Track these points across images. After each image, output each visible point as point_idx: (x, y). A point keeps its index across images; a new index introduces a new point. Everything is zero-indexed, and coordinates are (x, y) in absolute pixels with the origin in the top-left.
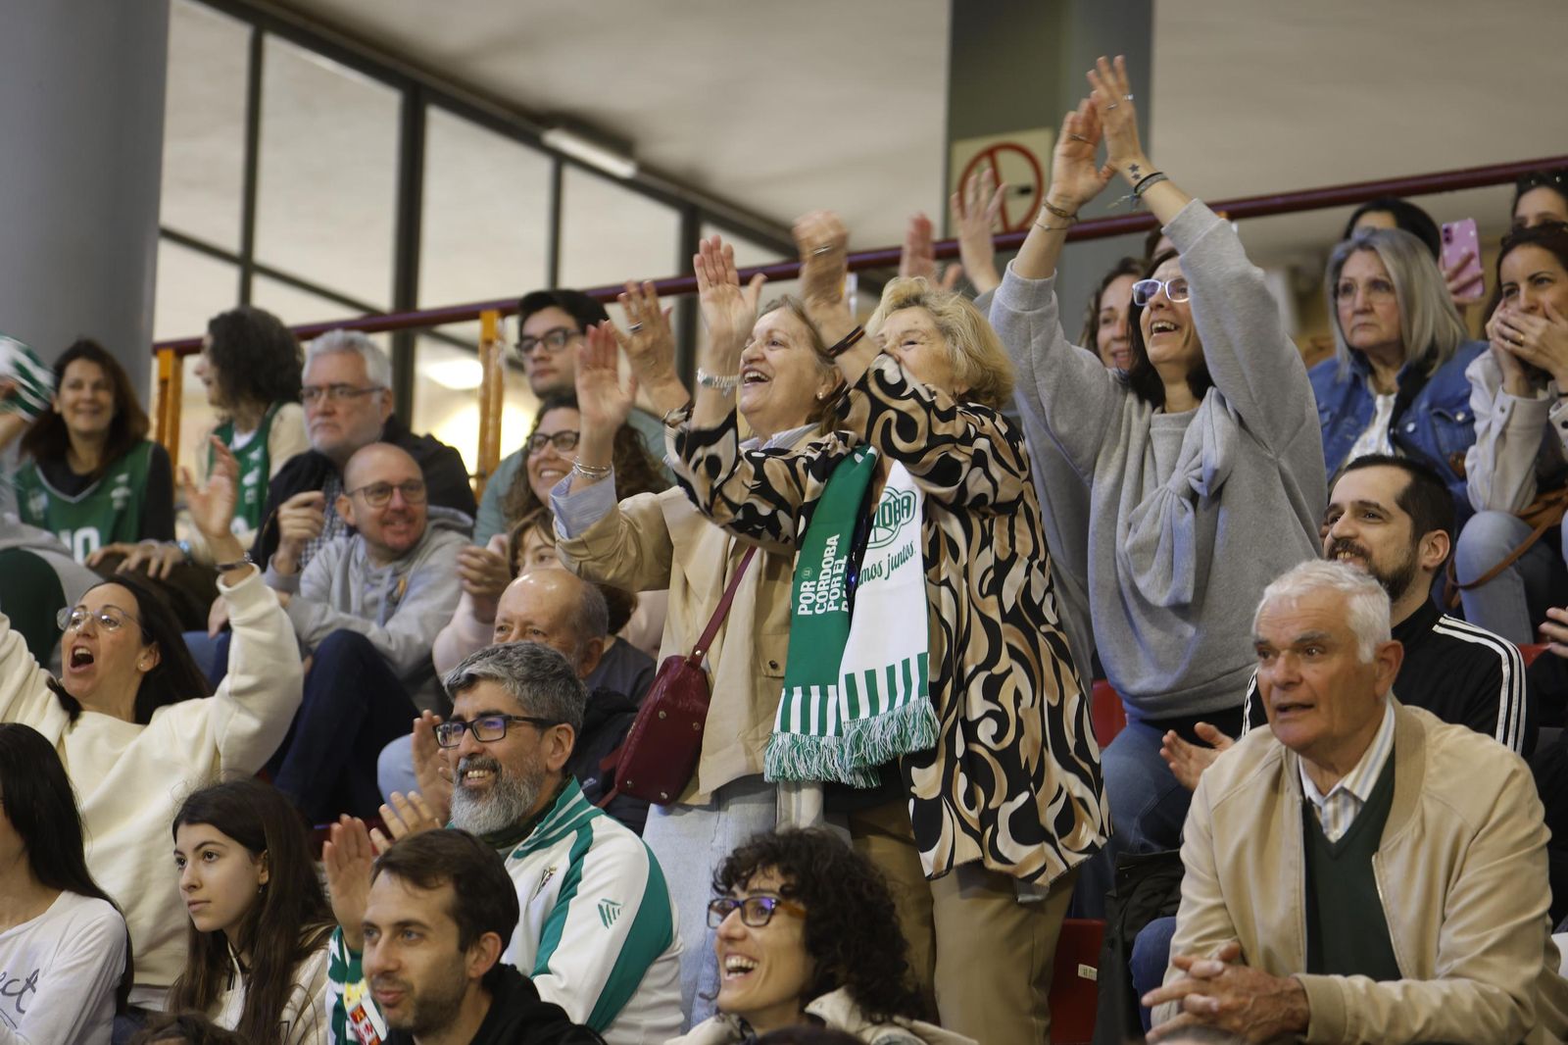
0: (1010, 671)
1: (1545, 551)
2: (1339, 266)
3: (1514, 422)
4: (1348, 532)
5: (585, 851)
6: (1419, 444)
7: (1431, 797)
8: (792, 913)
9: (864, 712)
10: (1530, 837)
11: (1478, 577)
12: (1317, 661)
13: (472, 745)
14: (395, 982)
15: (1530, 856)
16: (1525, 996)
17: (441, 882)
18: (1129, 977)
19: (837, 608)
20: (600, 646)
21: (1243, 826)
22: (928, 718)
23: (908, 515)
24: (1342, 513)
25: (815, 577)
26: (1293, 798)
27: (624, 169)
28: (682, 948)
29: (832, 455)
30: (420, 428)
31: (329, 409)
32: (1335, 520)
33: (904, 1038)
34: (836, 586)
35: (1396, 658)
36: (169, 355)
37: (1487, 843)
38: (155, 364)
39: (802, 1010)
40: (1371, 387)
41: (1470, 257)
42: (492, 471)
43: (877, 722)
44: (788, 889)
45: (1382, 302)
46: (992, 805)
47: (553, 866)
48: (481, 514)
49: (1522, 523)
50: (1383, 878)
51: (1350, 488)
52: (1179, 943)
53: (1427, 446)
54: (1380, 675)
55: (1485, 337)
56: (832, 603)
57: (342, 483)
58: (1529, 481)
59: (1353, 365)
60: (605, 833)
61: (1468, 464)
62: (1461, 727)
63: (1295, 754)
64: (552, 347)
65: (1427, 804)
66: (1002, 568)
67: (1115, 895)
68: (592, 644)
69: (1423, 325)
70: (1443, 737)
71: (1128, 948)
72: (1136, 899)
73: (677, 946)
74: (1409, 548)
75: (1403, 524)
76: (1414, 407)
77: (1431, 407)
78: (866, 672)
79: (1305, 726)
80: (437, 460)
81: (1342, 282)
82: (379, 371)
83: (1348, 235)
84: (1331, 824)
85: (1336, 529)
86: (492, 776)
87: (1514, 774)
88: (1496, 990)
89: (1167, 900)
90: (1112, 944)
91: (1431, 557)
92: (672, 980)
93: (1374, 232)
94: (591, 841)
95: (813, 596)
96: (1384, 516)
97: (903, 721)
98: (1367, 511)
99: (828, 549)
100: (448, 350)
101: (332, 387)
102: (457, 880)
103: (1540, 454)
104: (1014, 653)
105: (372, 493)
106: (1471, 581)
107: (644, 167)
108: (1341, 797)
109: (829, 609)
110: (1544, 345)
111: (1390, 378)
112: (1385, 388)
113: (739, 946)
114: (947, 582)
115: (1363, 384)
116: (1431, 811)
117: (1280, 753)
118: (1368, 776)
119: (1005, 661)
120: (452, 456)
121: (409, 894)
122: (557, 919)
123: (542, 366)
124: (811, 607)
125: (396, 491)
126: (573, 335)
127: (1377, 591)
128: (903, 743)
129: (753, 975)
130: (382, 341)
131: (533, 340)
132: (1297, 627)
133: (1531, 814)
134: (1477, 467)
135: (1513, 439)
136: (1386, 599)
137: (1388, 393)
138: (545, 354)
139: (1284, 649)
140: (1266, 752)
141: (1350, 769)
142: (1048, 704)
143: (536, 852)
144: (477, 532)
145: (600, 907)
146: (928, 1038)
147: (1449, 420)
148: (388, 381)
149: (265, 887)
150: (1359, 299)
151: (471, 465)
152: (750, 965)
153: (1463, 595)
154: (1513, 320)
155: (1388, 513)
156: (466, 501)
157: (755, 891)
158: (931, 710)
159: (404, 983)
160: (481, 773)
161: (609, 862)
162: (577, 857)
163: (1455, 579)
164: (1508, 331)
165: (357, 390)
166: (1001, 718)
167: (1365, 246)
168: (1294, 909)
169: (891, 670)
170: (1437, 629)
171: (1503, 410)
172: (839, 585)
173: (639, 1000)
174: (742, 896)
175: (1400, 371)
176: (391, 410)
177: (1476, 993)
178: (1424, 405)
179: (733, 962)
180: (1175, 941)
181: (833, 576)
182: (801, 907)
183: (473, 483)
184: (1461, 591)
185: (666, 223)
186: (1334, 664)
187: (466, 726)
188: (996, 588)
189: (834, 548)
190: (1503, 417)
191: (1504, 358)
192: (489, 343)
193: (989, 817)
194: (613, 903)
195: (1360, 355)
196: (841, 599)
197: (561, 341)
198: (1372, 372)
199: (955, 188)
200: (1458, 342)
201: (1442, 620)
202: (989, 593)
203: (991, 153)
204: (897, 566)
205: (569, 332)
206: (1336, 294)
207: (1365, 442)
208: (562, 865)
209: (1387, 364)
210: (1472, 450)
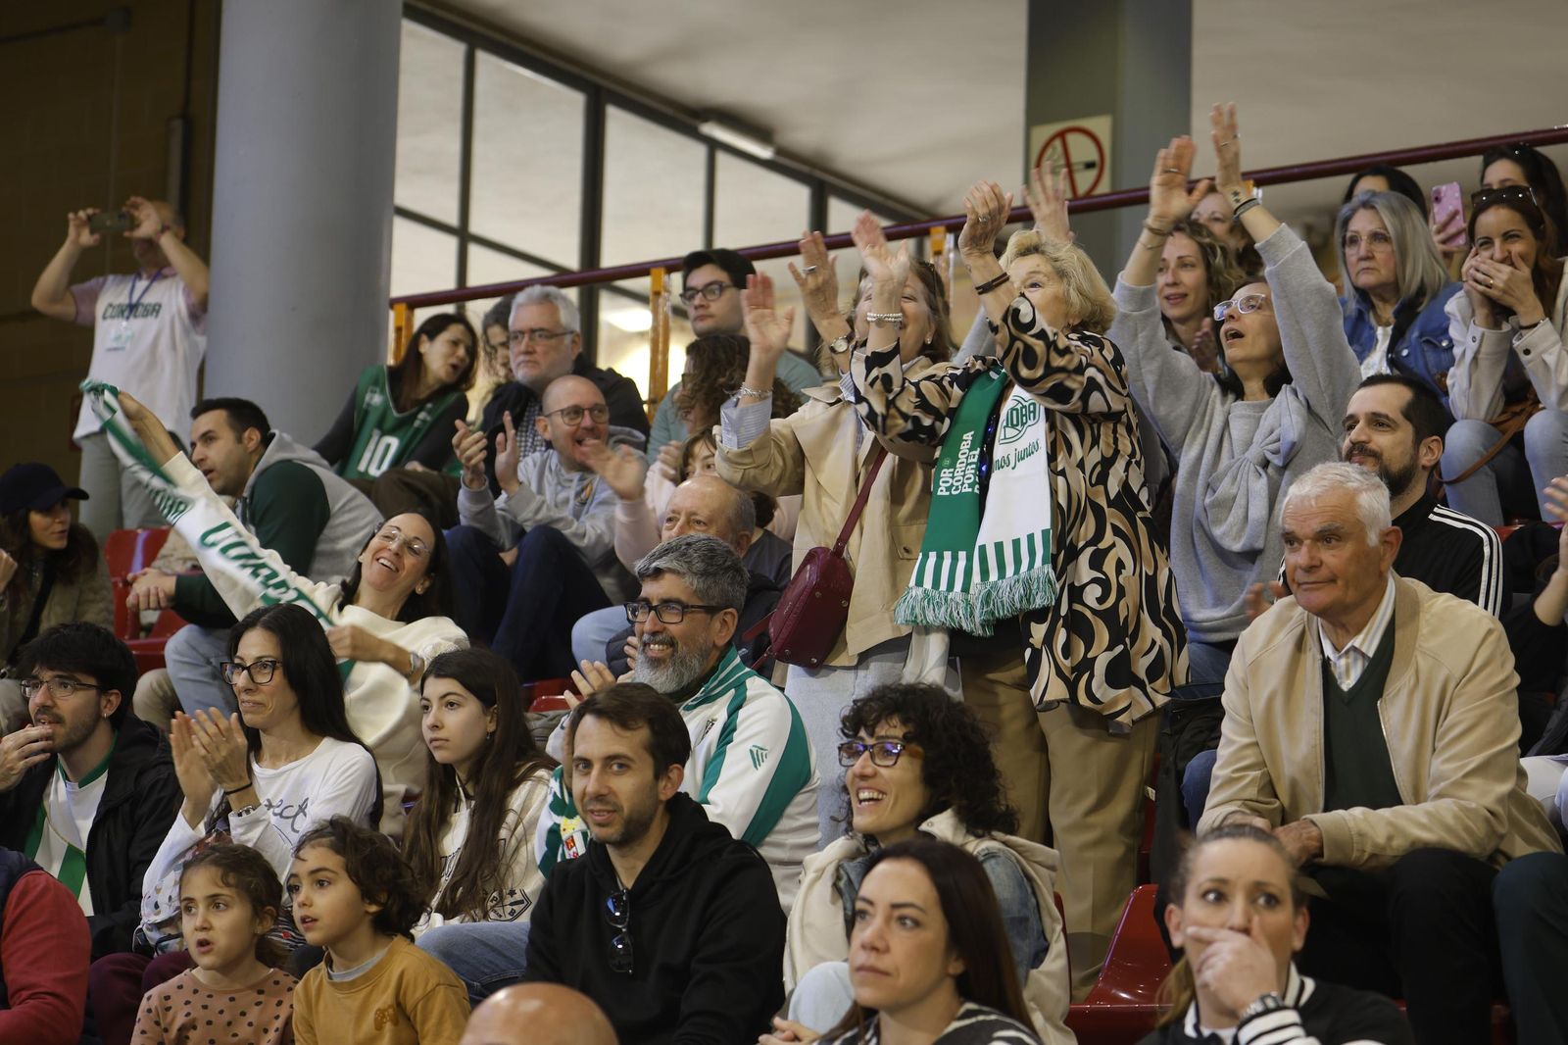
0: (1113, 545)
1: (1512, 451)
2: (1346, 222)
3: (1483, 350)
4: (1363, 438)
5: (740, 707)
6: (1412, 366)
7: (1424, 653)
8: (913, 755)
9: (993, 577)
10: (1503, 682)
11: (1461, 473)
12: (1333, 548)
13: (655, 625)
14: (608, 803)
15: (1503, 698)
16: (1499, 809)
17: (640, 725)
18: (1181, 799)
19: (970, 490)
20: (749, 539)
21: (1272, 679)
22: (1050, 581)
23: (1034, 419)
24: (1358, 422)
25: (953, 465)
26: (1314, 656)
27: (765, 153)
28: (819, 782)
29: (972, 371)
30: (603, 364)
31: (530, 349)
32: (1351, 428)
33: (999, 849)
34: (971, 471)
35: (1397, 540)
36: (402, 307)
37: (1469, 688)
38: (392, 314)
39: (916, 829)
40: (1373, 320)
41: (1455, 214)
42: (662, 398)
43: (1004, 584)
44: (909, 735)
45: (1381, 251)
46: (1090, 655)
47: (715, 718)
48: (653, 432)
49: (1493, 429)
50: (1386, 719)
51: (1362, 402)
52: (1219, 771)
53: (1418, 367)
54: (1385, 554)
55: (1460, 278)
56: (967, 486)
57: (541, 409)
58: (1498, 396)
59: (1358, 302)
60: (757, 692)
61: (1449, 382)
62: (1448, 595)
63: (1315, 617)
64: (709, 297)
65: (1420, 659)
66: (1107, 463)
67: (1169, 732)
68: (742, 536)
69: (1414, 270)
70: (1432, 604)
71: (1180, 775)
72: (1186, 736)
73: (815, 780)
74: (1411, 451)
75: (1406, 432)
76: (1407, 336)
77: (1421, 336)
78: (995, 544)
79: (1324, 596)
80: (618, 389)
81: (1349, 234)
82: (570, 317)
83: (1349, 196)
84: (1344, 676)
85: (1354, 435)
86: (670, 650)
87: (1490, 632)
88: (1474, 805)
89: (1211, 737)
90: (1167, 772)
91: (1428, 458)
92: (811, 807)
93: (1374, 194)
94: (745, 699)
95: (950, 480)
96: (1393, 425)
97: (1027, 584)
98: (1377, 421)
99: (964, 443)
100: (625, 301)
101: (533, 331)
102: (651, 722)
103: (1505, 375)
104: (1117, 531)
105: (568, 414)
106: (1454, 478)
107: (780, 151)
108: (1352, 654)
109: (964, 491)
110: (1510, 288)
111: (1388, 312)
112: (1384, 320)
113: (871, 782)
114: (1063, 473)
115: (1366, 316)
116: (1423, 663)
117: (1302, 619)
118: (1373, 637)
119: (1109, 537)
120: (629, 385)
121: (617, 734)
122: (718, 760)
123: (701, 312)
124: (948, 489)
125: (587, 413)
126: (727, 287)
127: (1379, 487)
128: (1028, 601)
129: (883, 804)
130: (572, 294)
131: (695, 290)
132: (1318, 520)
133: (1503, 665)
134: (1456, 385)
135: (1483, 363)
136: (1386, 492)
137: (1387, 324)
138: (704, 303)
139: (1307, 539)
140: (1291, 618)
141: (1358, 631)
142: (1146, 573)
143: (703, 706)
144: (650, 446)
145: (751, 751)
146: (1019, 849)
147: (1436, 347)
148: (577, 327)
149: (493, 734)
150: (1363, 248)
151: (644, 393)
152: (880, 797)
153: (1447, 489)
154: (1483, 267)
155: (1395, 422)
156: (642, 423)
157: (882, 737)
158: (1052, 575)
159: (615, 804)
160: (661, 647)
161: (757, 716)
162: (733, 712)
163: (1440, 475)
164: (1480, 276)
165: (552, 333)
166: (1105, 584)
167: (1367, 205)
168: (1315, 746)
169: (1016, 543)
170: (1432, 517)
171: (1474, 340)
172: (973, 471)
173: (784, 823)
174: (870, 741)
175: (1396, 306)
176: (580, 349)
177: (1455, 808)
178: (1416, 334)
179: (864, 795)
180: (1216, 771)
181: (967, 464)
182: (920, 749)
183: (645, 407)
184: (1445, 485)
185: (799, 196)
186: (1347, 550)
187: (651, 608)
188: (1103, 479)
189: (970, 442)
190: (1475, 346)
191: (1476, 297)
192: (657, 294)
193: (1087, 665)
194: (762, 749)
195: (1363, 294)
196: (975, 483)
197: (717, 292)
198: (1373, 307)
199: (1033, 163)
200: (1443, 281)
201: (1436, 510)
202: (1097, 483)
203: (1062, 135)
204: (1023, 459)
205: (724, 285)
206: (1344, 244)
207: (1368, 364)
208: (722, 717)
209: (1385, 301)
210: (1452, 370)
